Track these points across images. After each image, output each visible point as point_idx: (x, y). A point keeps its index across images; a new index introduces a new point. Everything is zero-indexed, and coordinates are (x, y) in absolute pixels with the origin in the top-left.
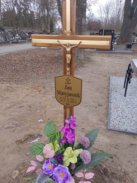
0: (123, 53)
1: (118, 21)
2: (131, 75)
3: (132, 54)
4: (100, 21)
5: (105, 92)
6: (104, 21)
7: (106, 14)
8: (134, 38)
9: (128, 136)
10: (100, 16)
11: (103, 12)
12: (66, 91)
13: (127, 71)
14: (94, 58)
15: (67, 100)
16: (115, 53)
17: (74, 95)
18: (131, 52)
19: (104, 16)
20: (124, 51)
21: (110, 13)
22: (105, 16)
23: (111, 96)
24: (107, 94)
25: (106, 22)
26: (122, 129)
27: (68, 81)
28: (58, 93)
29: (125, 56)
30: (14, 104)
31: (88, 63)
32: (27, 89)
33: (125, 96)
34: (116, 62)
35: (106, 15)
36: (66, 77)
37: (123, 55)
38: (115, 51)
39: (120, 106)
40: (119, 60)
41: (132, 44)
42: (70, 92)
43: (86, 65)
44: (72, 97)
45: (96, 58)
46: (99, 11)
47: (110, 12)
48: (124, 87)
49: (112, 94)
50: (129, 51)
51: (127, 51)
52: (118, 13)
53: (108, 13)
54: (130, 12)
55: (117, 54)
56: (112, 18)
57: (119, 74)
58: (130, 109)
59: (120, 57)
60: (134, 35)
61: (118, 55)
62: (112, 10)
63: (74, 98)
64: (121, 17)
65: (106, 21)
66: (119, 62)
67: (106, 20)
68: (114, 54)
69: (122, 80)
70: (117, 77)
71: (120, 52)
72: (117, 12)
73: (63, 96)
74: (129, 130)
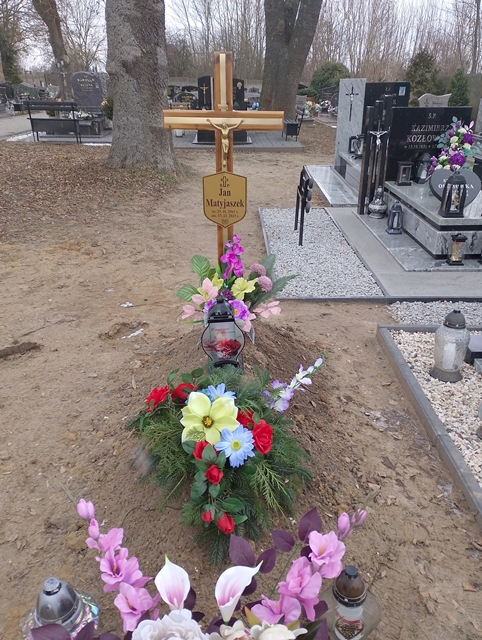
0: (278, 151)
1: (246, 43)
2: (309, 194)
3: (302, 151)
4: (184, 41)
5: (254, 242)
6: (197, 41)
7: (203, 17)
8: (301, 103)
9: (315, 305)
10: (185, 25)
11: (191, 10)
12: (222, 199)
13: (300, 188)
14: (201, 167)
15: (223, 214)
16: (254, 150)
17: (236, 204)
18: (298, 145)
19: (198, 24)
20: (279, 145)
21: (217, 16)
22: (200, 25)
23: (270, 248)
24: (259, 246)
25: (207, 48)
26: (304, 295)
27: (224, 182)
28: (208, 203)
29: (286, 157)
30: (38, 283)
31: (189, 180)
32: (51, 252)
33: (301, 244)
34: (264, 176)
35: (204, 21)
36: (220, 176)
37: (277, 155)
38: (255, 145)
39: (294, 263)
40: (271, 168)
41: (298, 122)
42: (228, 199)
43: (183, 186)
44: (232, 208)
45: (207, 166)
46: (177, 8)
47: (215, 13)
48: (296, 229)
49: (272, 243)
50: (293, 143)
51: (288, 145)
52: (243, 15)
53: (208, 13)
54: (282, 22)
55: (262, 154)
56: (223, 31)
57: (279, 204)
58: (314, 266)
59: (270, 161)
60: (302, 94)
61: (266, 156)
62: (221, 7)
63: (235, 208)
64: (252, 32)
65: (207, 42)
66: (271, 175)
67: (205, 38)
68: (253, 154)
69: (288, 216)
70: (276, 209)
71: (269, 145)
72: (239, 13)
73: (217, 208)
74: (316, 295)
